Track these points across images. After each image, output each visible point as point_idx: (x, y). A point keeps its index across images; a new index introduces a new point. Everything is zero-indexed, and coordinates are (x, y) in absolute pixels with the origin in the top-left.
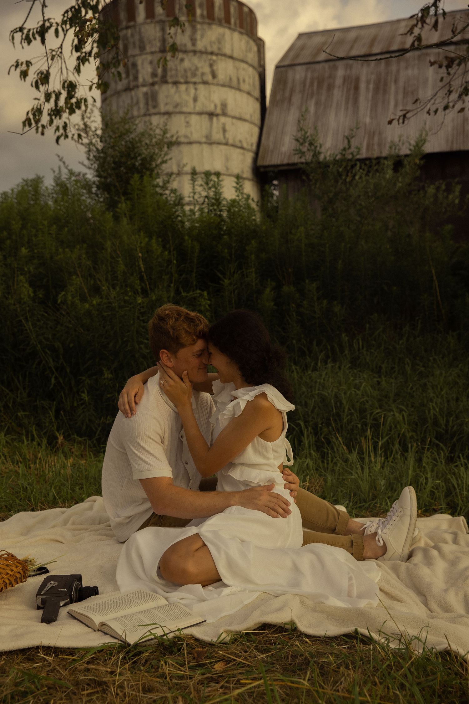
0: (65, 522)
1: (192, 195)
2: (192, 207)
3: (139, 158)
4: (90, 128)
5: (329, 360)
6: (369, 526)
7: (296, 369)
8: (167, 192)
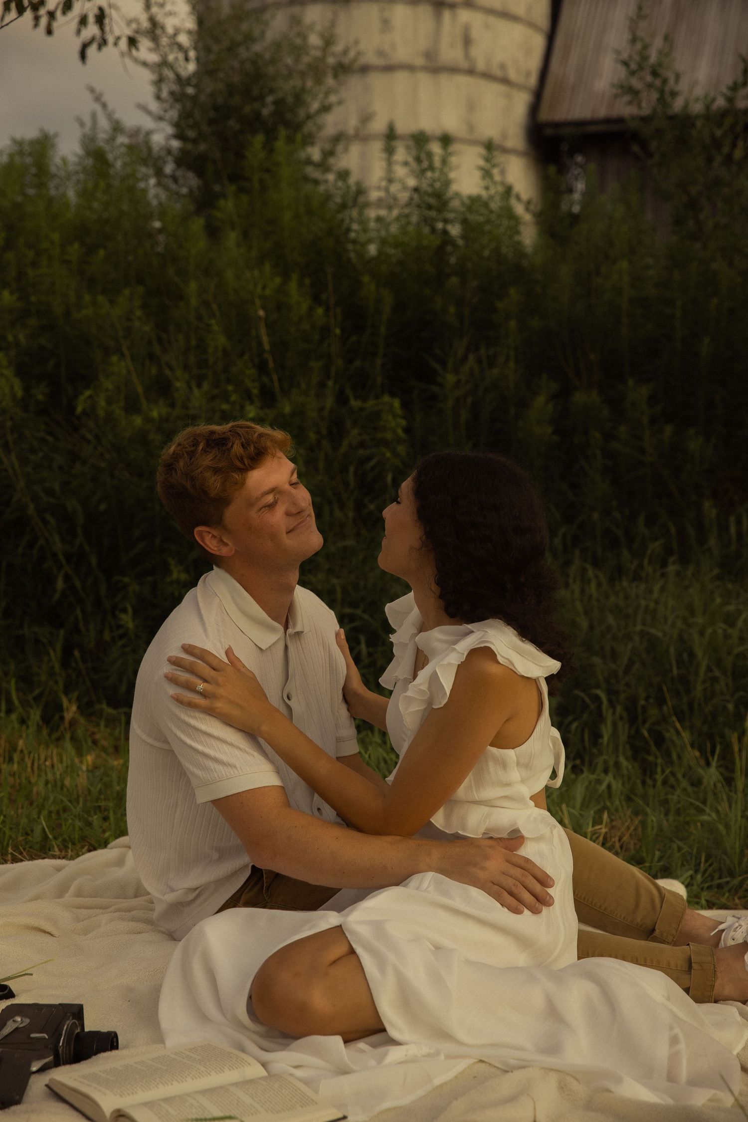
0: (61, 891)
1: (384, 184)
2: (383, 212)
3: (270, 99)
4: (163, 28)
5: (671, 560)
6: (730, 927)
7: (597, 577)
8: (331, 177)
